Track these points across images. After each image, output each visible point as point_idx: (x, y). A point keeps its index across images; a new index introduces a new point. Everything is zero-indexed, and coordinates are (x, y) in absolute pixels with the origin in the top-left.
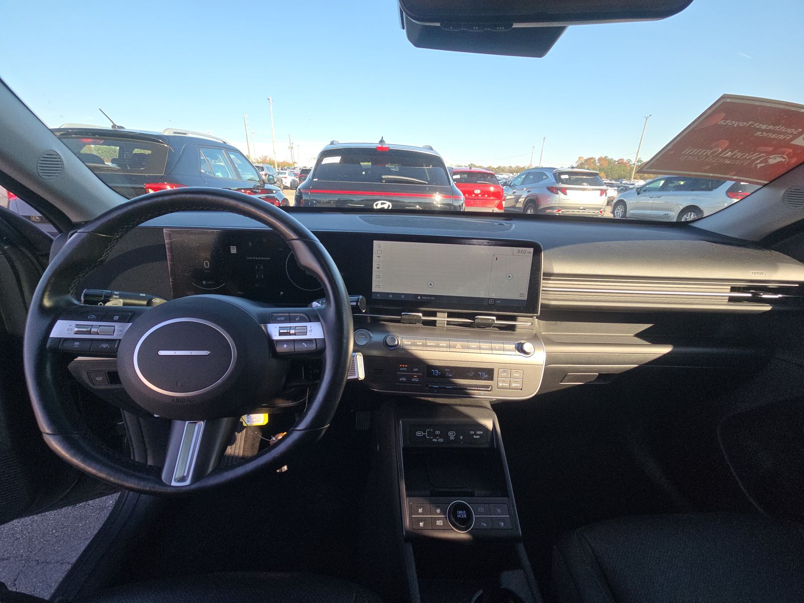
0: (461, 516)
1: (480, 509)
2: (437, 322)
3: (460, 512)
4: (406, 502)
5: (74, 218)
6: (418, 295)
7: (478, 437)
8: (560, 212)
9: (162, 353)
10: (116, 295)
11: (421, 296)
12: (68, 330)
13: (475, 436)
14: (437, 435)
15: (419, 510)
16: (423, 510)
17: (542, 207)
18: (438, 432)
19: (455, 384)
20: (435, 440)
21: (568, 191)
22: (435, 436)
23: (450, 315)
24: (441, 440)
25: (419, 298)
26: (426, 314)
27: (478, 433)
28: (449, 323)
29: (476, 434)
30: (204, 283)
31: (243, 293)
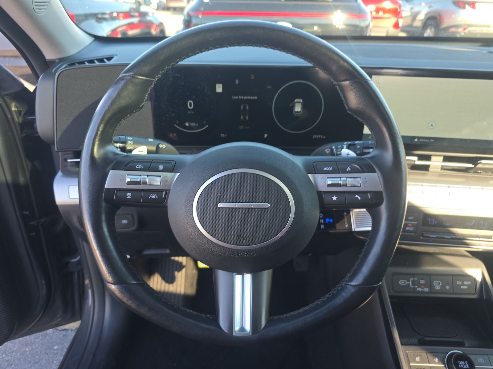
0: (464, 366)
1: (480, 360)
2: (431, 167)
3: (462, 362)
4: (402, 351)
5: (49, 55)
6: (414, 138)
7: (466, 287)
8: (466, 31)
9: (220, 205)
10: (130, 140)
11: (419, 138)
12: (120, 180)
13: (462, 287)
14: (422, 285)
15: (417, 358)
16: (420, 358)
17: (444, 25)
18: (422, 282)
19: (454, 234)
20: (420, 289)
21: (476, 5)
22: (420, 286)
23: (446, 159)
24: (426, 290)
25: (416, 140)
26: (421, 158)
27: (466, 283)
28: (443, 168)
29: (464, 285)
30: (187, 124)
31: (226, 136)
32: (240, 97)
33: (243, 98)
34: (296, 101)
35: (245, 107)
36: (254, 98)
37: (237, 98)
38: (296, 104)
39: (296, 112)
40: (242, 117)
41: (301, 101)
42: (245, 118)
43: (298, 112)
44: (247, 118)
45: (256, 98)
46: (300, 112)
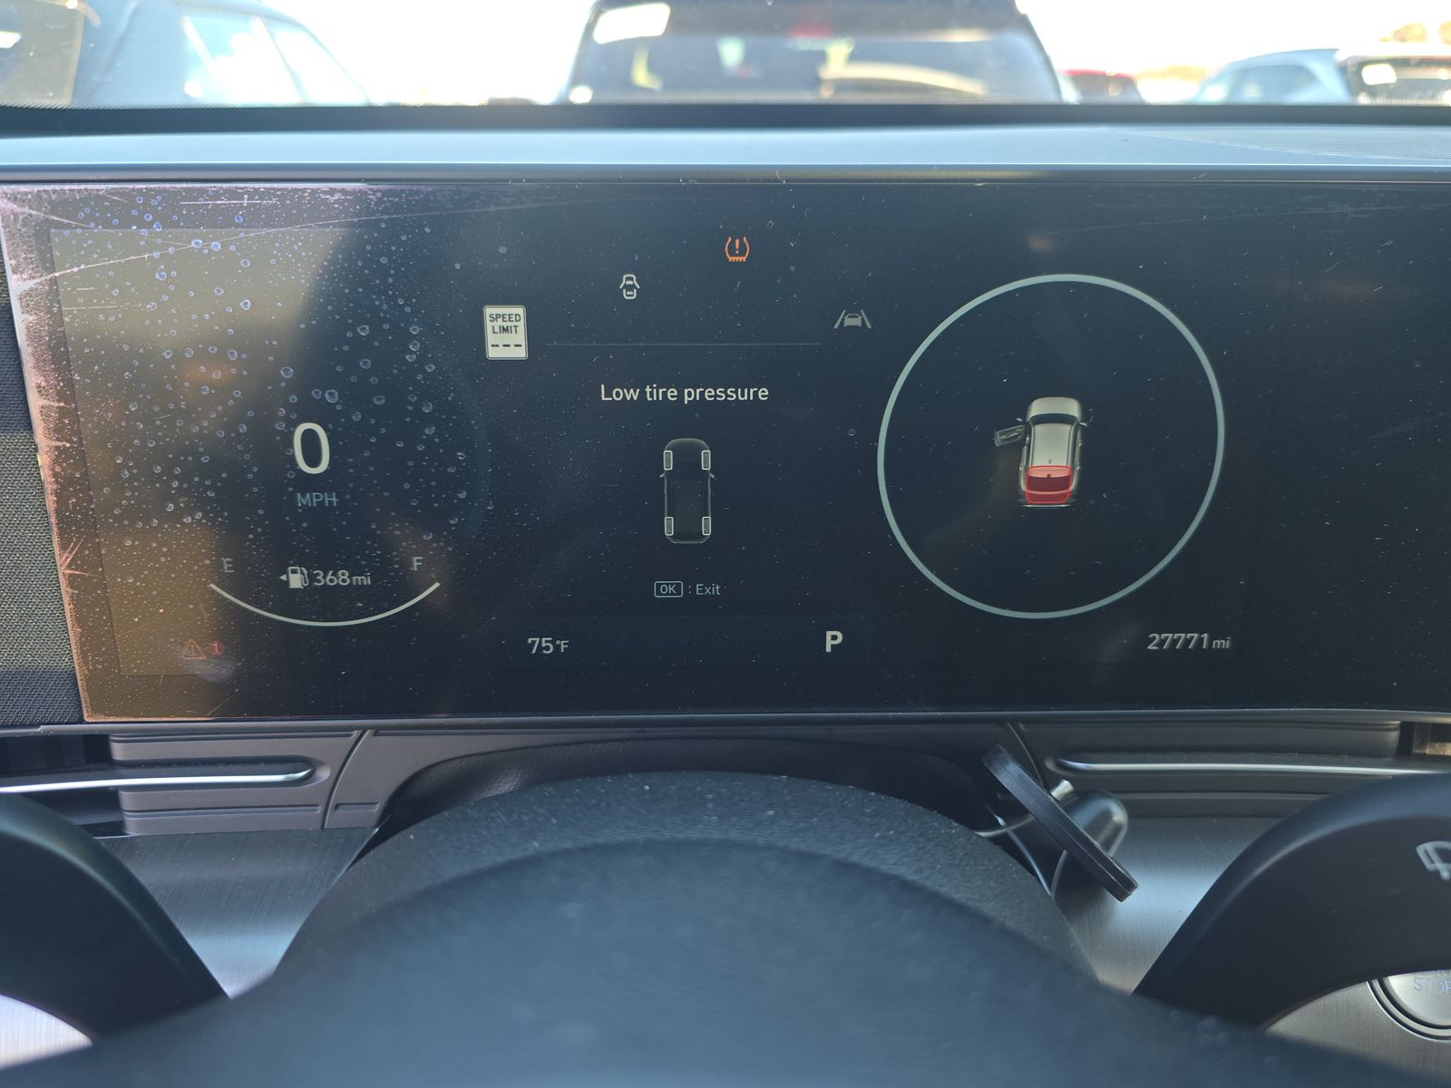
30: (296, 581)
31: (563, 645)
32: (654, 393)
33: (672, 394)
34: (1037, 408)
35: (687, 460)
36: (747, 395)
37: (633, 395)
38: (1039, 430)
39: (1034, 483)
40: (669, 526)
41: (1072, 408)
42: (688, 529)
43: (1049, 483)
44: (707, 526)
45: (763, 393)
46: (1065, 482)
